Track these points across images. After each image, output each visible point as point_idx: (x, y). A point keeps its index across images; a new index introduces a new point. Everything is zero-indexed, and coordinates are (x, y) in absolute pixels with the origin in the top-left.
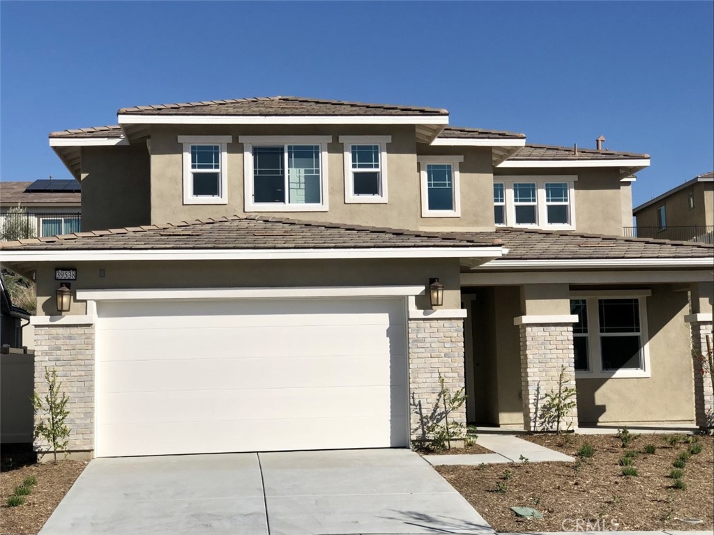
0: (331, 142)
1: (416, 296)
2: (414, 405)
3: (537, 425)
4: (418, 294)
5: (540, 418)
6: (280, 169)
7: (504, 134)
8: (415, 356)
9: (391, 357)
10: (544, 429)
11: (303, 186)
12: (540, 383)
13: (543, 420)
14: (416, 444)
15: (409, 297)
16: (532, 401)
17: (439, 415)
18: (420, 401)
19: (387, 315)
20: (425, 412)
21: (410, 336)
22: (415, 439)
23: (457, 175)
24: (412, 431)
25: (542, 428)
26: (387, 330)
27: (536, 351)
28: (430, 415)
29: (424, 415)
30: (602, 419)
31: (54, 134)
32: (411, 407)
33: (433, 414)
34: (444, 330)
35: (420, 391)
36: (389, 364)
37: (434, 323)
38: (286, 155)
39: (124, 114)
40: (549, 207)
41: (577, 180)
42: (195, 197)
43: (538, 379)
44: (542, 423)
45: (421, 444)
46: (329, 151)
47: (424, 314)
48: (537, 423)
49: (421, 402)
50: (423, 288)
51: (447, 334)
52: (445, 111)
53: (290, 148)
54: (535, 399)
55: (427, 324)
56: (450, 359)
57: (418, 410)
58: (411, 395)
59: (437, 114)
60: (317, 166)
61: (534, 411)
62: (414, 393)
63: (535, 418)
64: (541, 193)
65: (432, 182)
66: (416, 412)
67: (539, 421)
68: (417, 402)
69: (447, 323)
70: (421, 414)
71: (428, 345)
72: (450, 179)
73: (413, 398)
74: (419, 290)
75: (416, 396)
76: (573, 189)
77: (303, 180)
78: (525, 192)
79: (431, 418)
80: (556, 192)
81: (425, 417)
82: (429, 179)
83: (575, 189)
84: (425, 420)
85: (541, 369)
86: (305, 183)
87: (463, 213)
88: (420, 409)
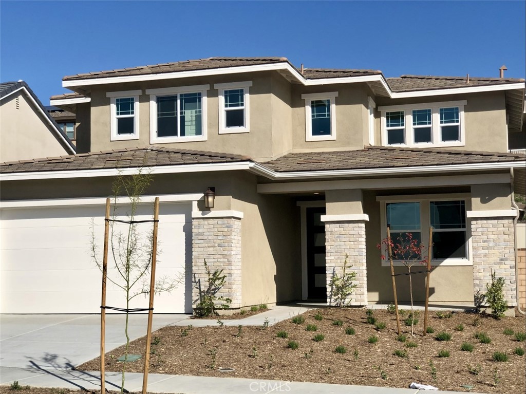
0: (209, 89)
1: (198, 201)
2: (195, 282)
3: (332, 301)
4: (199, 199)
5: (335, 296)
6: (175, 112)
7: (367, 72)
8: (197, 246)
9: (186, 247)
10: (337, 304)
11: (194, 123)
12: (335, 268)
13: (337, 297)
14: (197, 311)
15: (193, 202)
16: (328, 282)
17: (213, 290)
18: (199, 280)
19: (184, 215)
20: (203, 288)
21: (193, 231)
22: (195, 307)
23: (333, 107)
24: (193, 301)
25: (336, 303)
26: (184, 227)
27: (333, 243)
28: (206, 290)
29: (202, 290)
30: (432, 299)
31: (53, 97)
32: (193, 284)
33: (209, 289)
34: (218, 226)
35: (200, 272)
36: (184, 252)
37: (211, 221)
38: (179, 101)
39: (66, 80)
40: (443, 128)
41: (466, 104)
42: (119, 135)
43: (333, 265)
44: (336, 300)
45: (201, 311)
46: (208, 96)
47: (202, 214)
48: (332, 300)
49: (201, 280)
50: (202, 195)
51: (220, 230)
52: (285, 59)
53: (181, 95)
54: (331, 281)
55: (206, 222)
56: (222, 248)
57: (198, 286)
58: (193, 275)
59: (278, 61)
60: (200, 107)
61: (330, 290)
62: (195, 274)
63: (331, 295)
64: (436, 117)
65: (315, 114)
66: (197, 288)
67: (334, 298)
68: (197, 280)
69: (220, 221)
70: (200, 289)
71: (206, 238)
72: (329, 110)
73: (195, 277)
74: (199, 196)
75: (196, 276)
76: (463, 112)
77: (194, 118)
78: (422, 117)
79: (207, 292)
80: (449, 115)
81: (202, 292)
82: (313, 112)
83: (465, 112)
84: (203, 294)
85: (336, 257)
86: (196, 121)
87: (338, 136)
88: (200, 285)
